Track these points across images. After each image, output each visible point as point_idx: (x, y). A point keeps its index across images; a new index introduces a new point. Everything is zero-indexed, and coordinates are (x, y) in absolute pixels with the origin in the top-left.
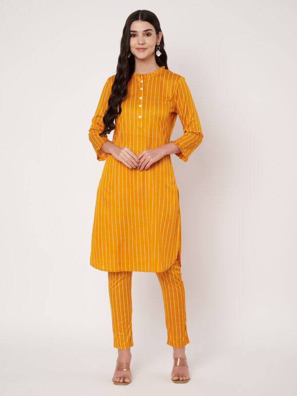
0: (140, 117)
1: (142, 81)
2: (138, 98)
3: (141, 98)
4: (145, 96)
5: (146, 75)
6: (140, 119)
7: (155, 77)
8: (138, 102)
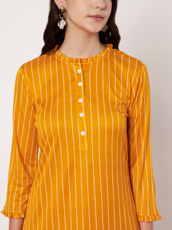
0: (83, 133)
1: (80, 71)
2: (75, 101)
3: (81, 101)
4: (86, 96)
5: (87, 60)
6: (83, 137)
7: (100, 62)
8: (77, 108)
